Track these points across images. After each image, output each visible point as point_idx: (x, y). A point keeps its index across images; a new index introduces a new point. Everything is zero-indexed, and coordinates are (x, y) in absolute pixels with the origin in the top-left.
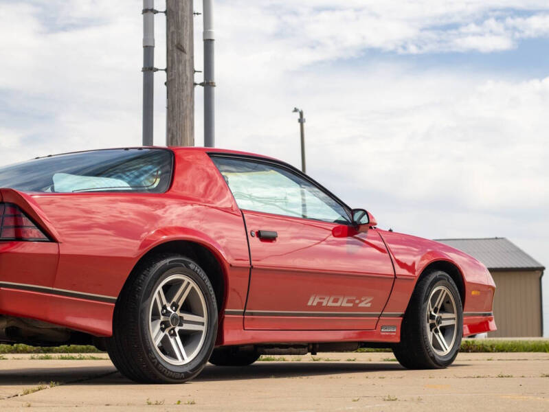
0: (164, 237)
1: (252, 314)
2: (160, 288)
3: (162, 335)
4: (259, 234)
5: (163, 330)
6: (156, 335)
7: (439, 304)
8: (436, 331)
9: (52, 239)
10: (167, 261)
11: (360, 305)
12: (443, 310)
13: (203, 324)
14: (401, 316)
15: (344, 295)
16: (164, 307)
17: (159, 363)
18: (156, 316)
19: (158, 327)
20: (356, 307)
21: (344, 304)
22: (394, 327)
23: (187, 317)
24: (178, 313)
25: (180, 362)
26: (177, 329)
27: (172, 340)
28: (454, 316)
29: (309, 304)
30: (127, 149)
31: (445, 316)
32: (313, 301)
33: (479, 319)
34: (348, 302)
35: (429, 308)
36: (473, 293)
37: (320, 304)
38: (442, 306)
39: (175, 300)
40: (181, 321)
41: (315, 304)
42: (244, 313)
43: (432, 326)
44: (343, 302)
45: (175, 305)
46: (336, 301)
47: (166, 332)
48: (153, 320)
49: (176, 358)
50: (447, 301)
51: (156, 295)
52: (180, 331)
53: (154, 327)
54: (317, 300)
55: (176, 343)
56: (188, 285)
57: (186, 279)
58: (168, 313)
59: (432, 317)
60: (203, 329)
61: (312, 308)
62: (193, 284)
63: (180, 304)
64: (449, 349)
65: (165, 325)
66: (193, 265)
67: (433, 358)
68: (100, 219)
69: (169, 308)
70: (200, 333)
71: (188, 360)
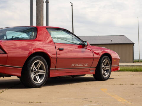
0: (35, 51)
1: (57, 69)
2: (33, 64)
3: (34, 76)
4: (59, 49)
5: (34, 74)
6: (32, 76)
7: (105, 64)
8: (104, 71)
9: (6, 53)
10: (35, 57)
11: (85, 65)
12: (106, 65)
13: (44, 72)
14: (95, 68)
15: (81, 63)
16: (35, 69)
17: (33, 83)
18: (32, 71)
19: (33, 74)
20: (84, 66)
21: (81, 66)
22: (93, 70)
23: (40, 71)
24: (38, 70)
25: (39, 82)
26: (38, 74)
27: (36, 77)
28: (109, 67)
29: (72, 66)
30: (25, 27)
31: (107, 67)
32: (73, 65)
33: (116, 67)
34: (82, 65)
35: (103, 65)
36: (114, 61)
37: (74, 66)
38: (106, 64)
39: (37, 67)
40: (39, 72)
41: (73, 66)
42: (55, 69)
43: (103, 70)
44: (81, 65)
45: (37, 68)
46: (79, 65)
47: (35, 75)
48: (32, 72)
49: (38, 81)
50: (107, 63)
51: (32, 66)
52: (39, 75)
53: (32, 74)
54: (74, 65)
55: (38, 78)
56: (41, 63)
57: (40, 61)
58: (35, 70)
59: (103, 67)
60: (45, 74)
61: (72, 67)
62: (42, 63)
63: (39, 68)
64: (108, 75)
65: (35, 73)
66: (42, 58)
67: (104, 78)
68: (18, 46)
69: (36, 69)
70: (44, 75)
71: (41, 82)
